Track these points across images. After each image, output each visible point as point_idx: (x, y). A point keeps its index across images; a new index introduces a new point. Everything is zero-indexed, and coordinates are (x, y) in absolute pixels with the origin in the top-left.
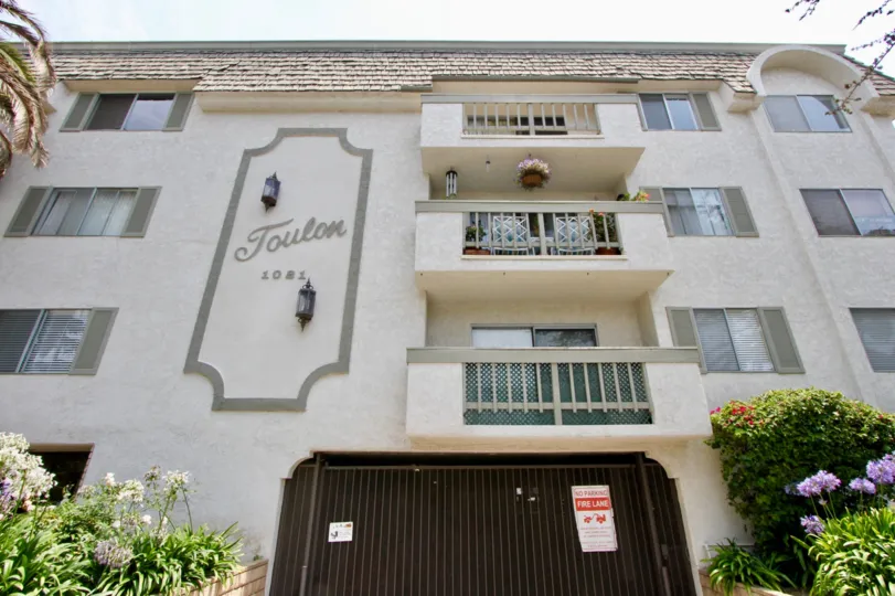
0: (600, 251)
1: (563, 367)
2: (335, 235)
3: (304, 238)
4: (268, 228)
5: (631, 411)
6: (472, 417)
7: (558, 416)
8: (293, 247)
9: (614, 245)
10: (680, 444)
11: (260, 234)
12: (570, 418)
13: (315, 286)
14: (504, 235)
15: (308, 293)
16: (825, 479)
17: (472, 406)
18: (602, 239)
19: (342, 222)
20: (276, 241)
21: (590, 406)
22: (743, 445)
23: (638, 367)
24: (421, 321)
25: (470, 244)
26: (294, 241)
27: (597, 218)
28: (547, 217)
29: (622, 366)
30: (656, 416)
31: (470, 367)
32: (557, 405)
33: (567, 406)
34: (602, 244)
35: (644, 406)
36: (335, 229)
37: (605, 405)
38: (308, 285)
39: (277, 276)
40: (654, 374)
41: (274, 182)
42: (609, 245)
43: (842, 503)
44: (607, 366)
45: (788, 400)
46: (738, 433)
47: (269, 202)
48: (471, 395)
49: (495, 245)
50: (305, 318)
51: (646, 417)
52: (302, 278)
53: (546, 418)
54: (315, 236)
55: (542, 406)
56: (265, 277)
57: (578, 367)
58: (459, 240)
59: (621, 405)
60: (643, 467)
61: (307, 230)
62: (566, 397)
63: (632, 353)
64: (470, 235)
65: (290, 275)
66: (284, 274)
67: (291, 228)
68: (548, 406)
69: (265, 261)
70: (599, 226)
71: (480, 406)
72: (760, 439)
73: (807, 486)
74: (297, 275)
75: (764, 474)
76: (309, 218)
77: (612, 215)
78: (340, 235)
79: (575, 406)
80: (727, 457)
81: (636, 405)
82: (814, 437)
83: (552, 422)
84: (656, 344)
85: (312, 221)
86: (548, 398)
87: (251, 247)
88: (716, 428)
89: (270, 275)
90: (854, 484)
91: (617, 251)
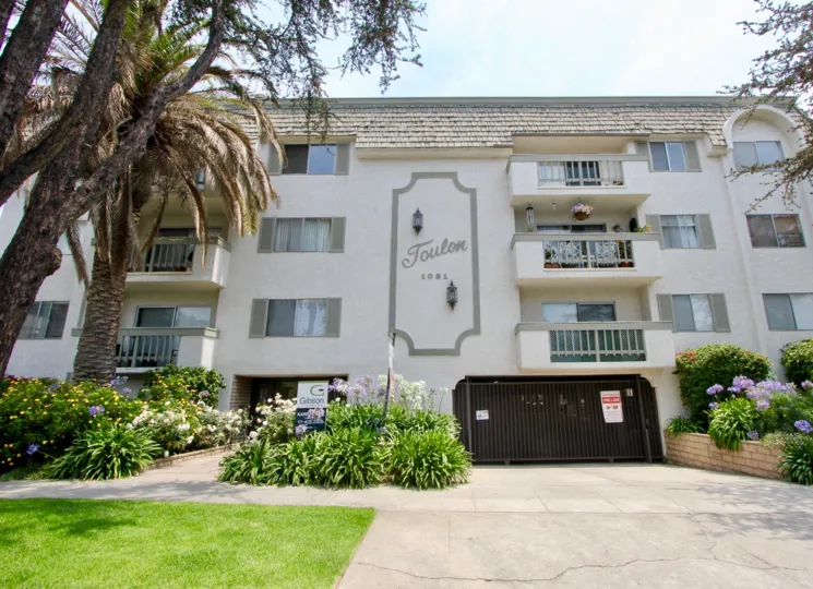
0: (621, 265)
1: (601, 332)
2: (460, 250)
3: (442, 252)
4: (419, 246)
5: (635, 355)
6: (554, 359)
7: (598, 358)
8: (436, 258)
9: (630, 260)
10: (660, 370)
11: (415, 249)
12: (604, 358)
13: (456, 284)
14: (567, 254)
15: (452, 289)
16: (718, 387)
17: (555, 353)
18: (623, 257)
19: (464, 242)
20: (425, 255)
21: (614, 352)
22: (688, 371)
23: (640, 332)
24: (517, 304)
25: (548, 261)
26: (437, 254)
27: (621, 244)
28: (592, 243)
29: (631, 331)
30: (648, 357)
31: (552, 333)
32: (598, 352)
33: (603, 352)
34: (623, 260)
35: (642, 352)
36: (460, 246)
37: (622, 352)
38: (452, 284)
39: (430, 276)
40: (648, 336)
41: (418, 215)
42: (627, 261)
43: (724, 396)
44: (624, 331)
45: (713, 350)
46: (687, 366)
47: (418, 229)
48: (554, 347)
49: (561, 261)
50: (452, 303)
51: (643, 358)
52: (446, 278)
53: (592, 358)
54: (449, 251)
55: (590, 352)
56: (423, 277)
57: (608, 332)
58: (542, 259)
59: (630, 352)
60: (638, 381)
61: (443, 248)
62: (602, 348)
63: (637, 325)
64: (548, 256)
65: (438, 276)
66: (434, 276)
67: (433, 245)
68: (593, 352)
69: (422, 267)
70: (621, 249)
71: (559, 353)
72: (698, 369)
73: (710, 390)
74: (442, 277)
75: (697, 385)
76: (443, 238)
77: (629, 242)
78: (464, 250)
79: (607, 352)
80: (682, 377)
81: (638, 352)
82: (722, 368)
83: (595, 360)
84: (650, 319)
85: (446, 241)
86: (593, 348)
87: (411, 258)
88: (678, 363)
89: (426, 276)
90: (729, 389)
91: (631, 265)
